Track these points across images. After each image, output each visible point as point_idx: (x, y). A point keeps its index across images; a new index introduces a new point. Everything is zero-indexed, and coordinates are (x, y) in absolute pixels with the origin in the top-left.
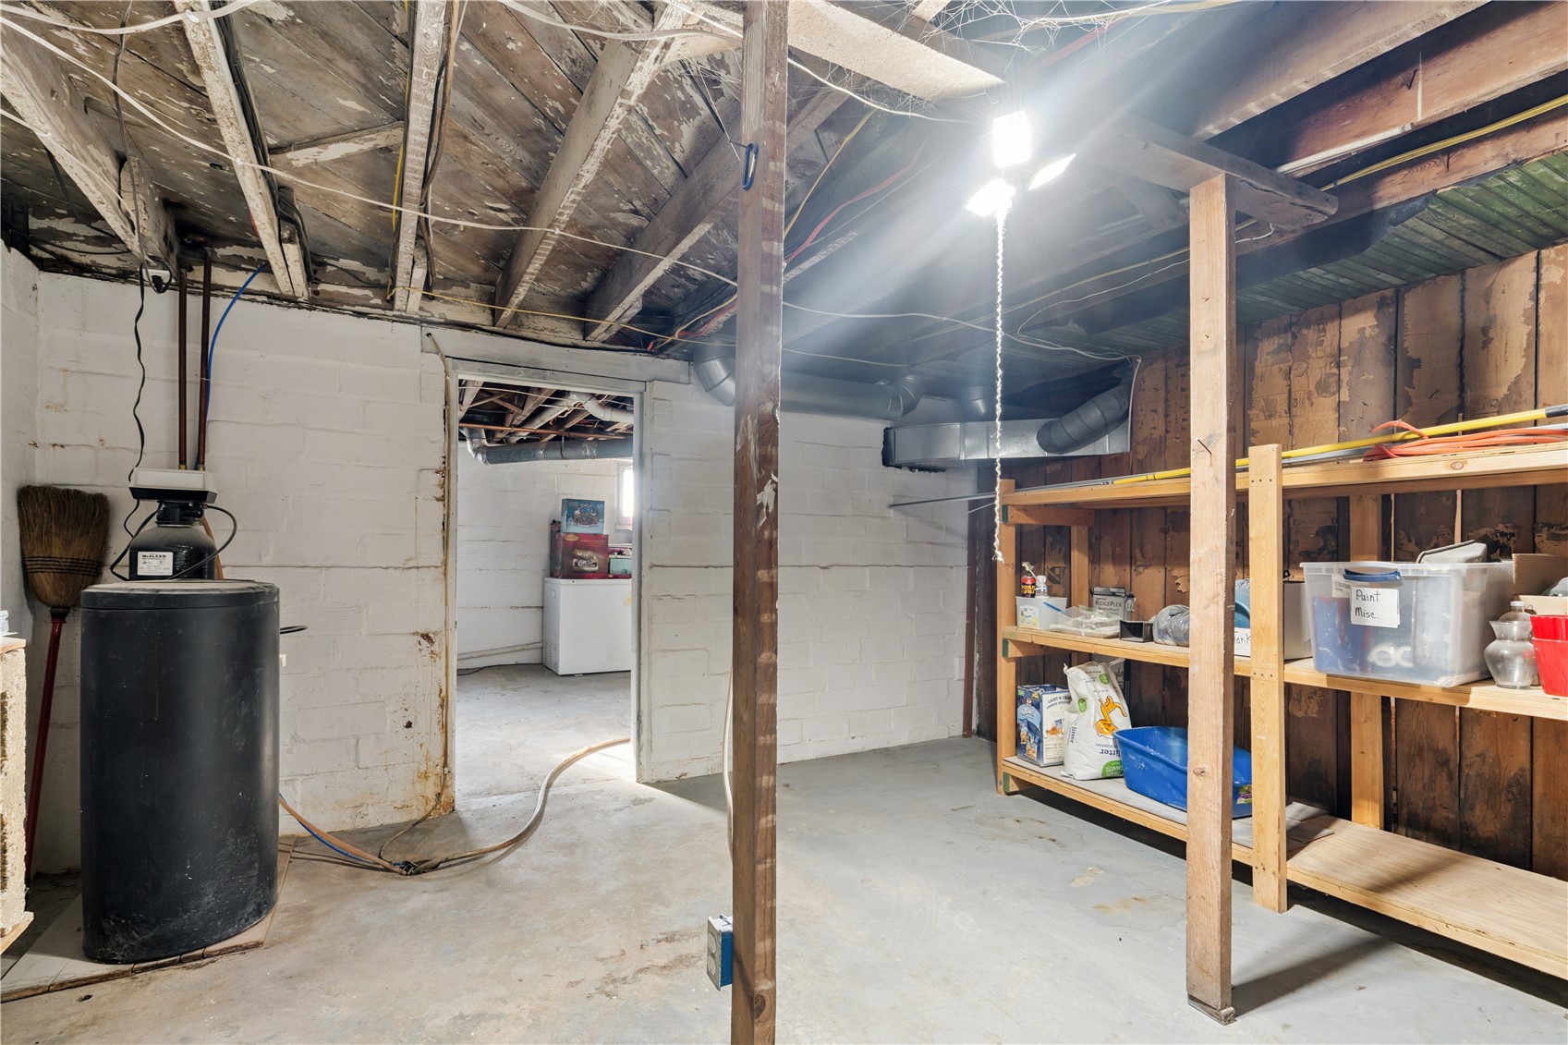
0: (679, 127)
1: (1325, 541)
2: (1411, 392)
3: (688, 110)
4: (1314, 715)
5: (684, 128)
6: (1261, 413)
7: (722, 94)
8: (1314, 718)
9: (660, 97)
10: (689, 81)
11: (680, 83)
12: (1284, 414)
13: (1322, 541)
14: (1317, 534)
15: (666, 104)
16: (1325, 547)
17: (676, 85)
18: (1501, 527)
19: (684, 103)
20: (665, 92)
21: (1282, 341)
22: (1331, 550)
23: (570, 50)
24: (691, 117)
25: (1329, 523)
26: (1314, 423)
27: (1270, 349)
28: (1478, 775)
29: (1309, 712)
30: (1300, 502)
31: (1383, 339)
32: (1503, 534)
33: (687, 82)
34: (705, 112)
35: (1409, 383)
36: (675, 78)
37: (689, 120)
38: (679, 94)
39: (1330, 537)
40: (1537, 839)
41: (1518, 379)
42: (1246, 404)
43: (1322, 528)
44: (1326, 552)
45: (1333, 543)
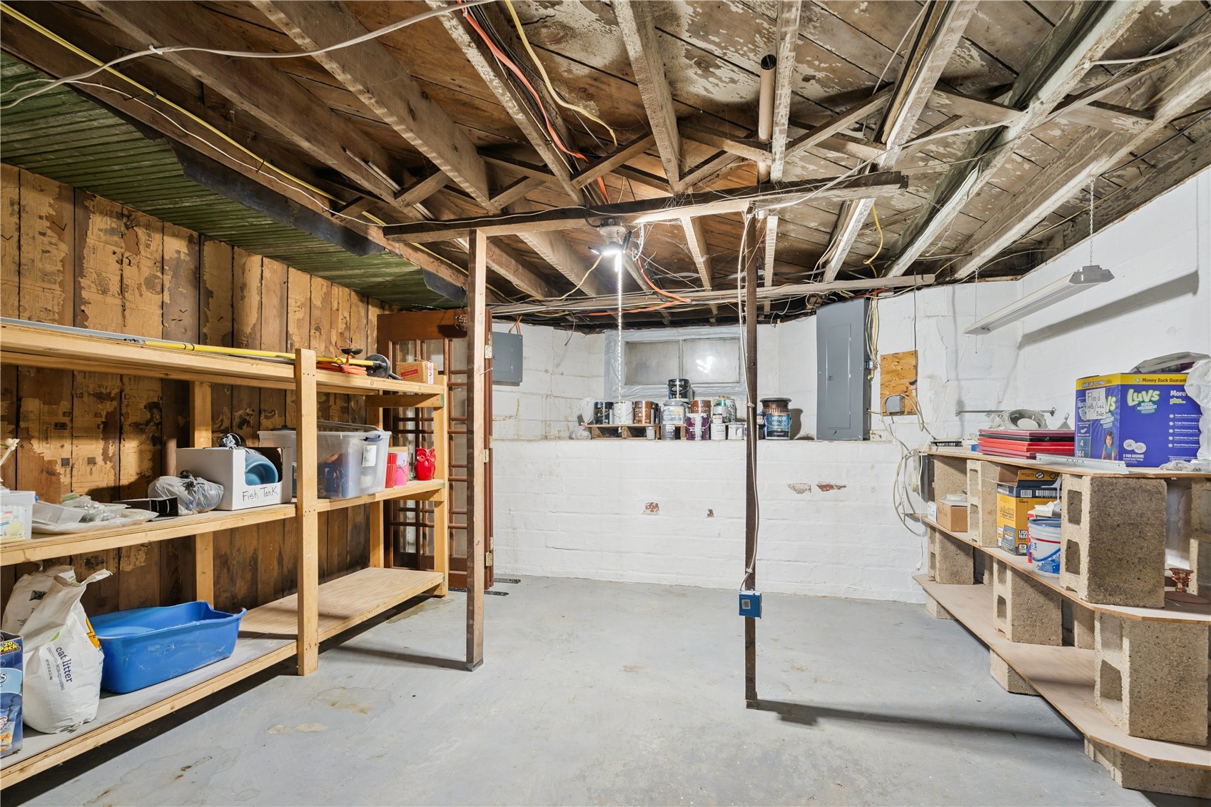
0: (695, 8)
1: (152, 414)
2: (208, 313)
3: (699, 29)
4: (142, 564)
5: (690, 10)
6: (93, 285)
7: (686, 57)
8: (143, 567)
9: (728, 28)
10: (716, 53)
11: (722, 48)
12: (117, 295)
13: (149, 414)
14: (145, 407)
15: (719, 23)
16: (151, 420)
17: (723, 44)
18: (248, 411)
19: (707, 33)
20: (728, 34)
21: (114, 225)
22: (157, 422)
23: (815, 27)
24: (692, 24)
25: (155, 400)
26: (143, 312)
27: (103, 226)
28: (238, 562)
29: (138, 563)
30: (130, 379)
31: (192, 267)
32: (248, 415)
33: (718, 52)
34: (685, 36)
35: (207, 305)
36: (728, 49)
37: (692, 20)
38: (716, 40)
39: (155, 411)
40: (259, 586)
41: (255, 325)
42: (77, 270)
43: (149, 403)
44: (152, 424)
45: (158, 417)
